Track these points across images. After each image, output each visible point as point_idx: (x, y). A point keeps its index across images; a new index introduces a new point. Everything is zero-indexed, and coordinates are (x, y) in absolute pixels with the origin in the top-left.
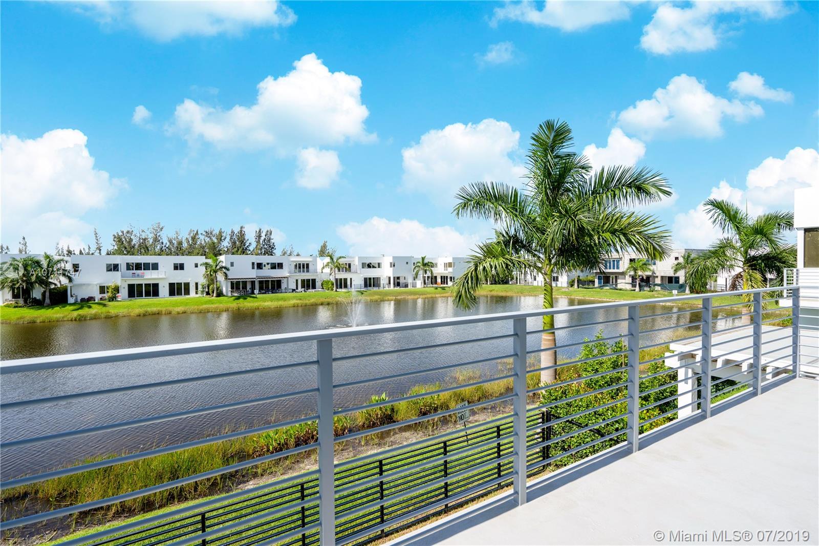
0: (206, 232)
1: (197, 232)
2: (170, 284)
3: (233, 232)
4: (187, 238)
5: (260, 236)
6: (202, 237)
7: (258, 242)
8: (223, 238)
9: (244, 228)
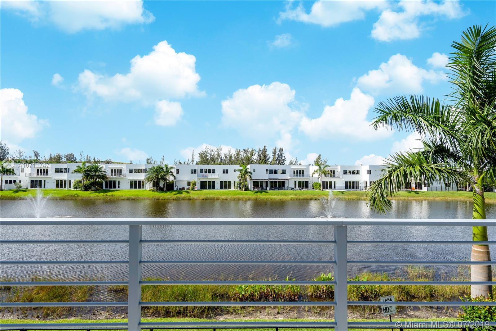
0: (245, 150)
1: (240, 151)
2: (221, 182)
3: (259, 150)
4: (234, 154)
5: (275, 152)
6: (242, 153)
7: (274, 156)
8: (254, 154)
9: (266, 147)
